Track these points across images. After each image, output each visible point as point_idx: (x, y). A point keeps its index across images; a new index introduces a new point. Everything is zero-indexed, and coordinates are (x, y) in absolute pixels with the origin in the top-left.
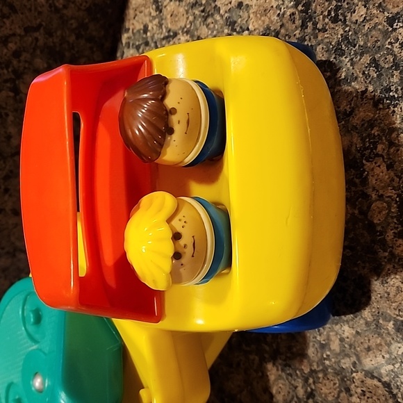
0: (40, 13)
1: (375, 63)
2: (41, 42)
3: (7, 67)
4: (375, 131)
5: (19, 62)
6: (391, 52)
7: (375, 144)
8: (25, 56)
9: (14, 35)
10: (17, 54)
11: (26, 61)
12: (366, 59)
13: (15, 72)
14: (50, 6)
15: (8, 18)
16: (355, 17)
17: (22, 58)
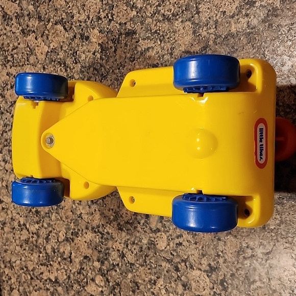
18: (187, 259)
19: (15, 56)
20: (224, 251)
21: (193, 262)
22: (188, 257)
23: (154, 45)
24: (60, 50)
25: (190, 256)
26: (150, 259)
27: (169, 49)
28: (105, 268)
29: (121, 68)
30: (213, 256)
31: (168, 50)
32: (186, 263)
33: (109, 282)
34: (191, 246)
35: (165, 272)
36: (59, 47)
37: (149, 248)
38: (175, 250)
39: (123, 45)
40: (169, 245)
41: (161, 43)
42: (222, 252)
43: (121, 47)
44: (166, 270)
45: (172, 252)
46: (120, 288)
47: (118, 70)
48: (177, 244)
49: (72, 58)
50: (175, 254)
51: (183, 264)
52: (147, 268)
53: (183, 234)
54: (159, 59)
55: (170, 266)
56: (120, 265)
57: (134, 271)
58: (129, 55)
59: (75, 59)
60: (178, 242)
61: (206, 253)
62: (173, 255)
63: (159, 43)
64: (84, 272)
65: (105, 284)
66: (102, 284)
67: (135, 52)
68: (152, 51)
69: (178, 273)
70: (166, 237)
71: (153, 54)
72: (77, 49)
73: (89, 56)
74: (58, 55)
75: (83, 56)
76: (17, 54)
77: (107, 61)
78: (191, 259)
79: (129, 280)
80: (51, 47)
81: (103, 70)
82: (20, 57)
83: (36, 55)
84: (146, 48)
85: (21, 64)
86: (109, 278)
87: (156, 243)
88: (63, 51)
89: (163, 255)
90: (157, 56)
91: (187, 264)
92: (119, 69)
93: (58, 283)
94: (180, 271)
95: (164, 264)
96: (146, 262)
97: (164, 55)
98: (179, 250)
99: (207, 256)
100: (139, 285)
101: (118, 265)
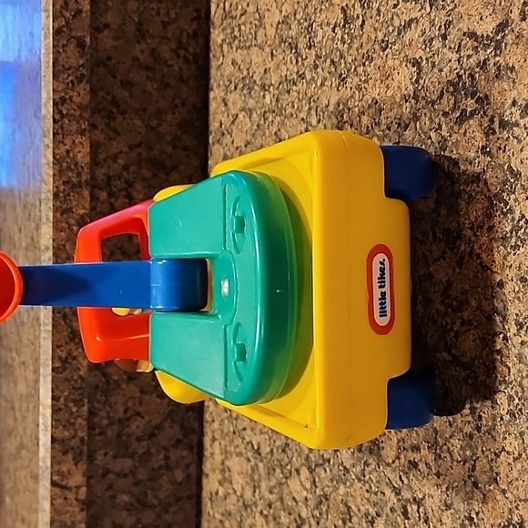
0: (139, 133)
1: (332, 61)
2: (144, 156)
3: (120, 179)
4: (341, 108)
5: (129, 173)
6: (337, 49)
7: (342, 116)
8: (132, 168)
9: (121, 152)
10: (126, 168)
11: (134, 173)
12: (329, 61)
13: (126, 182)
14: (146, 126)
15: (114, 140)
16: (319, 38)
17: (131, 170)
18: (422, 500)
19: (243, 27)
20: (481, 515)
21: (430, 510)
22: (424, 497)
23: (420, 14)
24: (293, 19)
25: (427, 497)
26: (370, 473)
27: (443, 23)
28: (313, 459)
29: (367, 63)
30: (462, 517)
31: (441, 26)
32: (419, 508)
33: (316, 487)
34: (430, 477)
35: (389, 510)
36: (293, 13)
37: (370, 449)
38: (406, 473)
39: (374, 12)
40: (399, 458)
41: (431, 9)
42: (477, 514)
43: (371, 18)
44: (389, 505)
45: (402, 474)
46: (328, 506)
47: (362, 68)
48: (410, 461)
49: (305, 37)
50: (406, 482)
51: (415, 507)
52: (364, 488)
53: (422, 446)
54: (424, 47)
55: (395, 501)
56: (331, 463)
57: (348, 484)
58: (380, 36)
59: (310, 38)
60: (412, 459)
61: (452, 504)
62: (403, 482)
63: (428, 9)
64: (289, 452)
65: (312, 488)
66: (308, 485)
67: (391, 29)
68: (416, 28)
69: (406, 521)
70: (396, 441)
71: (417, 36)
72: (313, 17)
73: (327, 34)
74: (290, 29)
75: (320, 33)
76: (244, 24)
77: (350, 47)
78: (428, 502)
79: (340, 498)
80: (283, 14)
81: (343, 65)
82: (248, 31)
83: (265, 28)
84: (407, 20)
85: (248, 45)
86: (317, 480)
87: (381, 445)
88: (296, 22)
89: (389, 475)
90: (422, 39)
91: (421, 510)
92: (364, 65)
93: (260, 454)
94: (408, 519)
95: (388, 492)
96: (364, 476)
97: (432, 39)
98: (411, 477)
99: (452, 511)
100: (352, 514)
101: (329, 461)
